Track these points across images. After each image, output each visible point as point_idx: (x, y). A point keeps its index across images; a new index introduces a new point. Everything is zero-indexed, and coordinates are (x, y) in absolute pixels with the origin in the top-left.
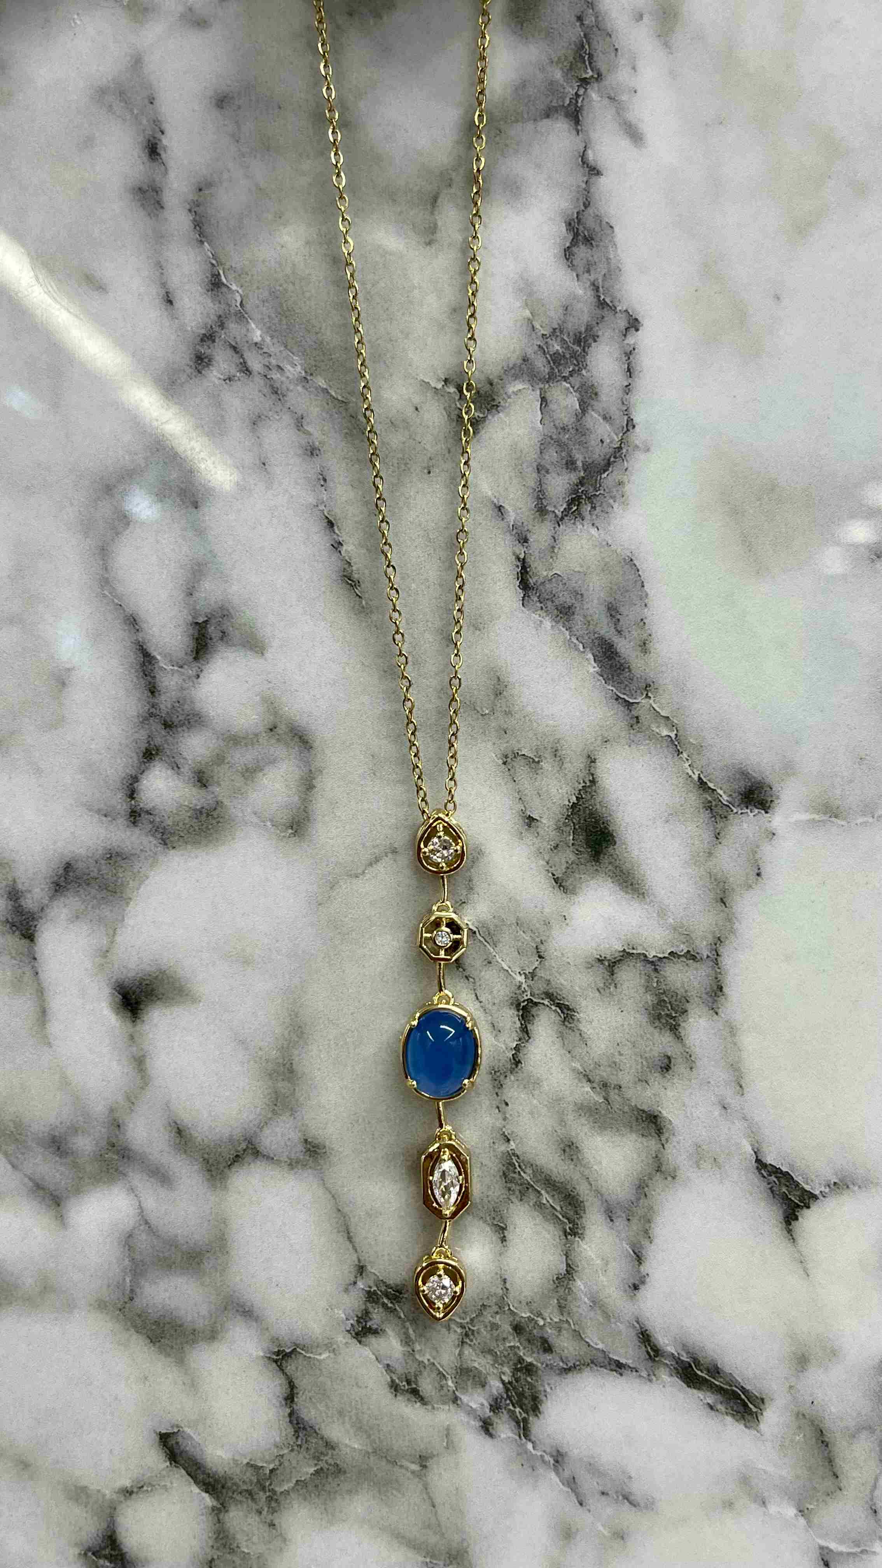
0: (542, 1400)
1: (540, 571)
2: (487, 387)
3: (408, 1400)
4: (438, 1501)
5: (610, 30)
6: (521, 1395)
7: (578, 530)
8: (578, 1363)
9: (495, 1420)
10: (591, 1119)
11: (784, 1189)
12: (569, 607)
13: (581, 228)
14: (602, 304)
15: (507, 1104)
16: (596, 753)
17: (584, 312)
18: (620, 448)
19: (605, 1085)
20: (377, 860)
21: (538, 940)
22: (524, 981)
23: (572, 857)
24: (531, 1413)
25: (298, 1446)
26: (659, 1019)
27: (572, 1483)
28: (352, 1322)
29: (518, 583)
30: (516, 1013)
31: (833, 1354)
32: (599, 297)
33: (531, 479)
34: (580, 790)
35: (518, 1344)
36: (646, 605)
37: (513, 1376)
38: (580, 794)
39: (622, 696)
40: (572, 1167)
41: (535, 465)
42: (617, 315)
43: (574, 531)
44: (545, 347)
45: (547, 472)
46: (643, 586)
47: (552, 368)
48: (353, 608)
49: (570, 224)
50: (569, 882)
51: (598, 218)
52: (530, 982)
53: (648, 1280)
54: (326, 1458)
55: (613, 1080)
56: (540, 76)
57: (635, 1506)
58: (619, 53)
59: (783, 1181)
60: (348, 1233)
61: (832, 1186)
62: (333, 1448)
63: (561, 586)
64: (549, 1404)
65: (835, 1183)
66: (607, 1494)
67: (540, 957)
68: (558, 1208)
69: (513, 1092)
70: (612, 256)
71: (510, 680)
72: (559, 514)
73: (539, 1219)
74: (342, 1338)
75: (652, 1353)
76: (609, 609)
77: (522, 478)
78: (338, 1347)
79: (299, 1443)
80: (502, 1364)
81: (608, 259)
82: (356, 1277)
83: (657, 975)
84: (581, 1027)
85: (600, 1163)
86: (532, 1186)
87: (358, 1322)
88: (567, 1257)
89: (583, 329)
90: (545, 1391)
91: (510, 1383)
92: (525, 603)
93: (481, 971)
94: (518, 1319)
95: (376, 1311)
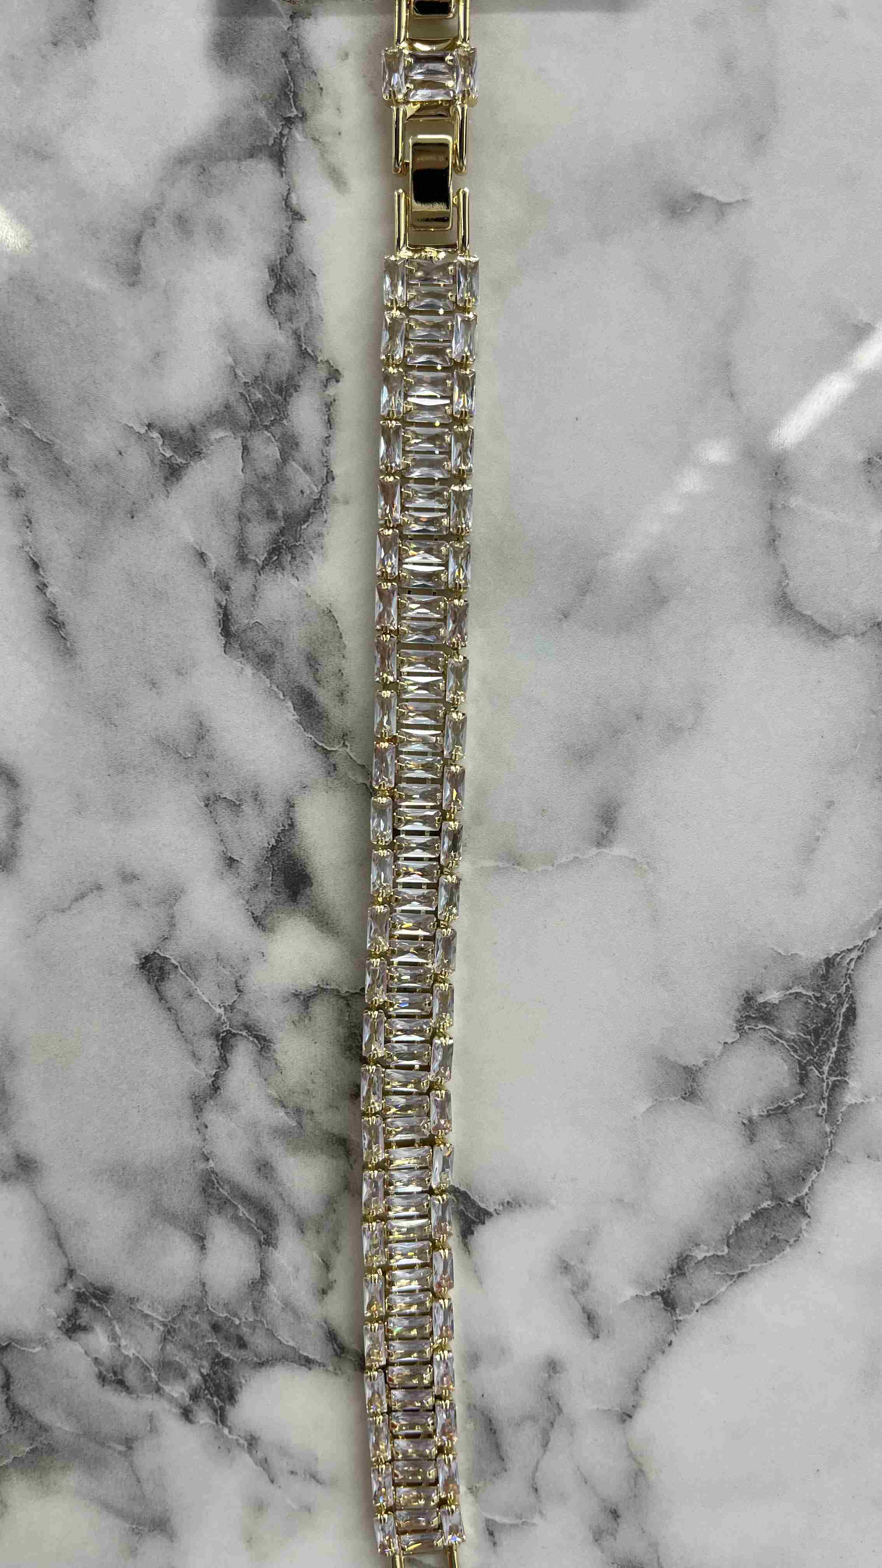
0: (237, 1391)
1: (241, 618)
2: (190, 434)
3: (115, 1390)
4: (144, 1475)
5: (315, 68)
6: (218, 1386)
7: (279, 580)
8: (270, 1358)
9: (195, 1408)
10: (285, 1142)
11: (462, 1207)
12: (270, 656)
13: (284, 275)
14: (303, 354)
15: (206, 1127)
16: (295, 798)
17: (285, 361)
18: (319, 500)
19: (298, 1111)
20: (83, 896)
21: (238, 975)
22: (223, 1013)
23: (270, 897)
24: (227, 1402)
25: (14, 1427)
26: (350, 1050)
27: (264, 1463)
28: (62, 1319)
29: (220, 629)
30: (216, 1042)
31: (503, 1352)
32: (301, 346)
33: (233, 527)
34: (279, 833)
35: (215, 1341)
36: (344, 657)
37: (211, 1369)
38: (278, 837)
39: (320, 744)
40: (266, 1184)
41: (236, 512)
42: (318, 365)
43: (274, 580)
44: (247, 396)
45: (249, 520)
46: (341, 638)
47: (254, 417)
48: (58, 648)
49: (273, 270)
50: (268, 921)
51: (301, 265)
52: (230, 1015)
53: (335, 1285)
54: (41, 1439)
55: (306, 1106)
56: (245, 113)
57: (321, 1484)
58: (324, 92)
59: (461, 1199)
60: (59, 1240)
61: (505, 1205)
62: (46, 1431)
63: (262, 634)
64: (243, 1393)
65: (508, 1202)
66: (296, 1473)
67: (239, 991)
68: (254, 1221)
69: (213, 1116)
70: (314, 305)
71: (212, 724)
72: (260, 563)
73: (236, 1231)
74: (52, 1334)
75: (338, 1351)
76: (308, 658)
77: (224, 525)
78: (50, 1342)
79: (15, 1425)
80: (201, 1359)
81: (309, 308)
82: (66, 1280)
83: (349, 1009)
84: (277, 1056)
85: (293, 1181)
86: (229, 1200)
87: (69, 1319)
88: (261, 1264)
89: (284, 378)
90: (240, 1383)
91: (208, 1375)
92: (227, 650)
93: (182, 1003)
94: (215, 1318)
95: (85, 1310)
